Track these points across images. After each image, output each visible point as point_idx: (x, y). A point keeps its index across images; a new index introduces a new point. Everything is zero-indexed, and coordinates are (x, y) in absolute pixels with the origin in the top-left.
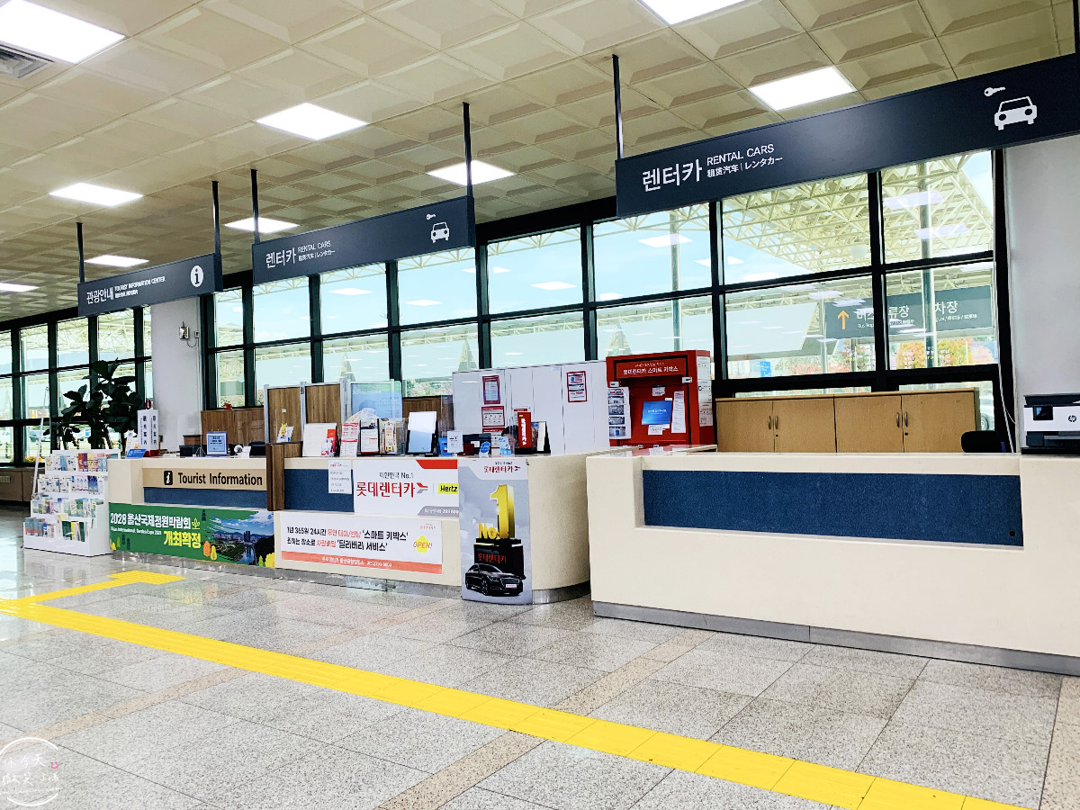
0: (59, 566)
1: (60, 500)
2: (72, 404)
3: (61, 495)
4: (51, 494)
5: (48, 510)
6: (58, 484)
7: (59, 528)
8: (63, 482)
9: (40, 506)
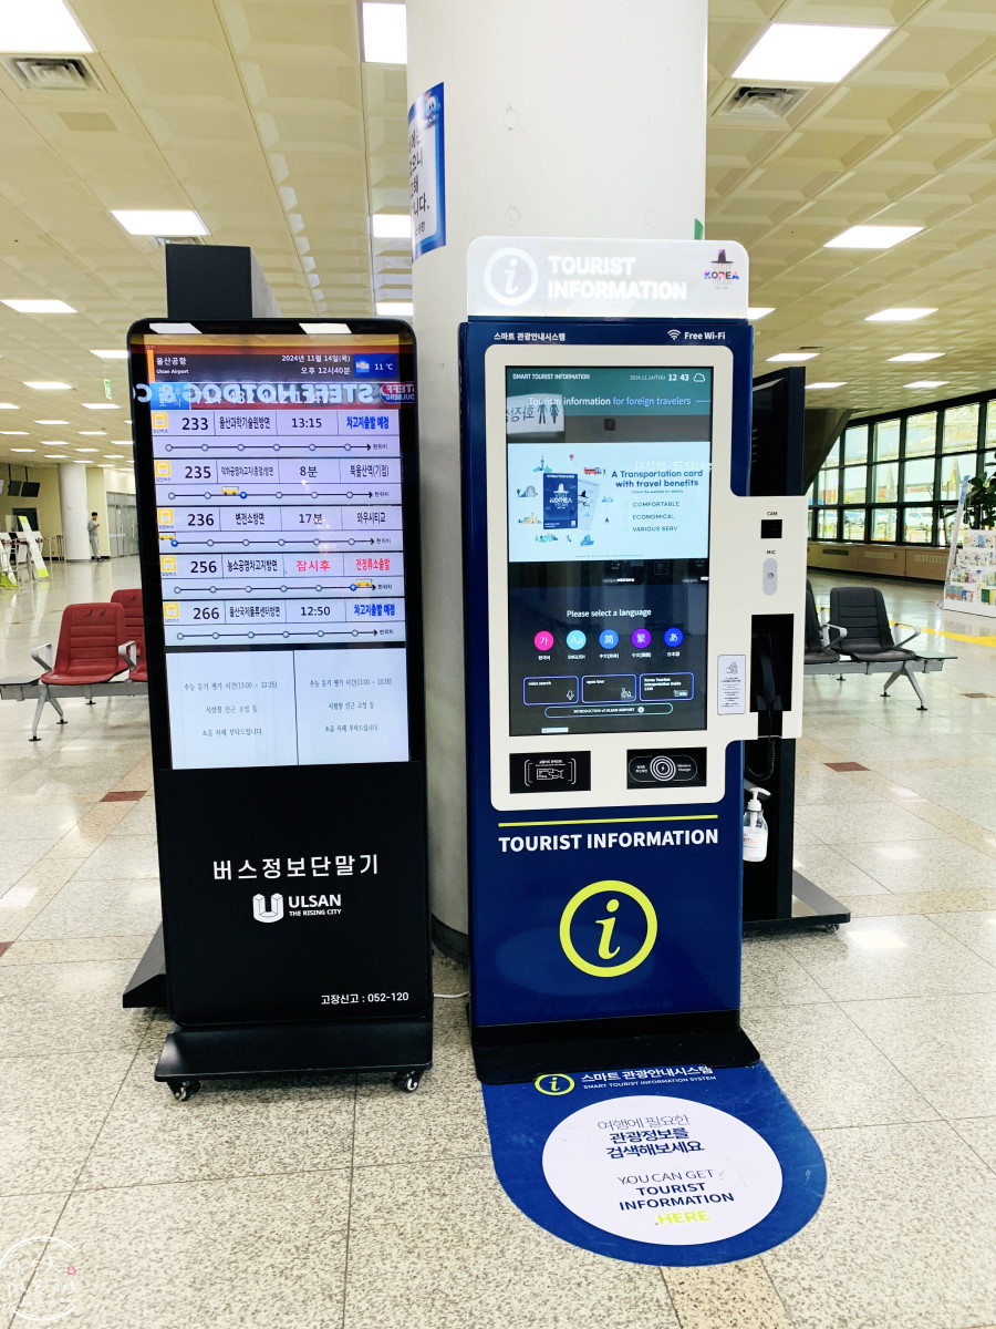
0: (976, 623)
1: (979, 572)
2: (973, 489)
3: (979, 568)
4: (969, 567)
5: (967, 580)
6: (976, 558)
7: (978, 596)
8: (982, 557)
9: (959, 576)
